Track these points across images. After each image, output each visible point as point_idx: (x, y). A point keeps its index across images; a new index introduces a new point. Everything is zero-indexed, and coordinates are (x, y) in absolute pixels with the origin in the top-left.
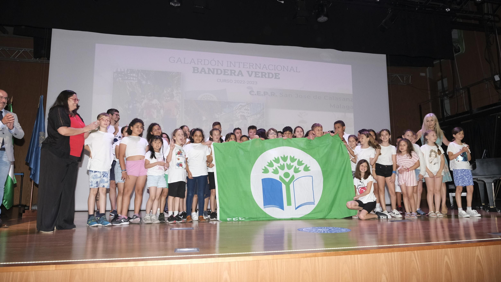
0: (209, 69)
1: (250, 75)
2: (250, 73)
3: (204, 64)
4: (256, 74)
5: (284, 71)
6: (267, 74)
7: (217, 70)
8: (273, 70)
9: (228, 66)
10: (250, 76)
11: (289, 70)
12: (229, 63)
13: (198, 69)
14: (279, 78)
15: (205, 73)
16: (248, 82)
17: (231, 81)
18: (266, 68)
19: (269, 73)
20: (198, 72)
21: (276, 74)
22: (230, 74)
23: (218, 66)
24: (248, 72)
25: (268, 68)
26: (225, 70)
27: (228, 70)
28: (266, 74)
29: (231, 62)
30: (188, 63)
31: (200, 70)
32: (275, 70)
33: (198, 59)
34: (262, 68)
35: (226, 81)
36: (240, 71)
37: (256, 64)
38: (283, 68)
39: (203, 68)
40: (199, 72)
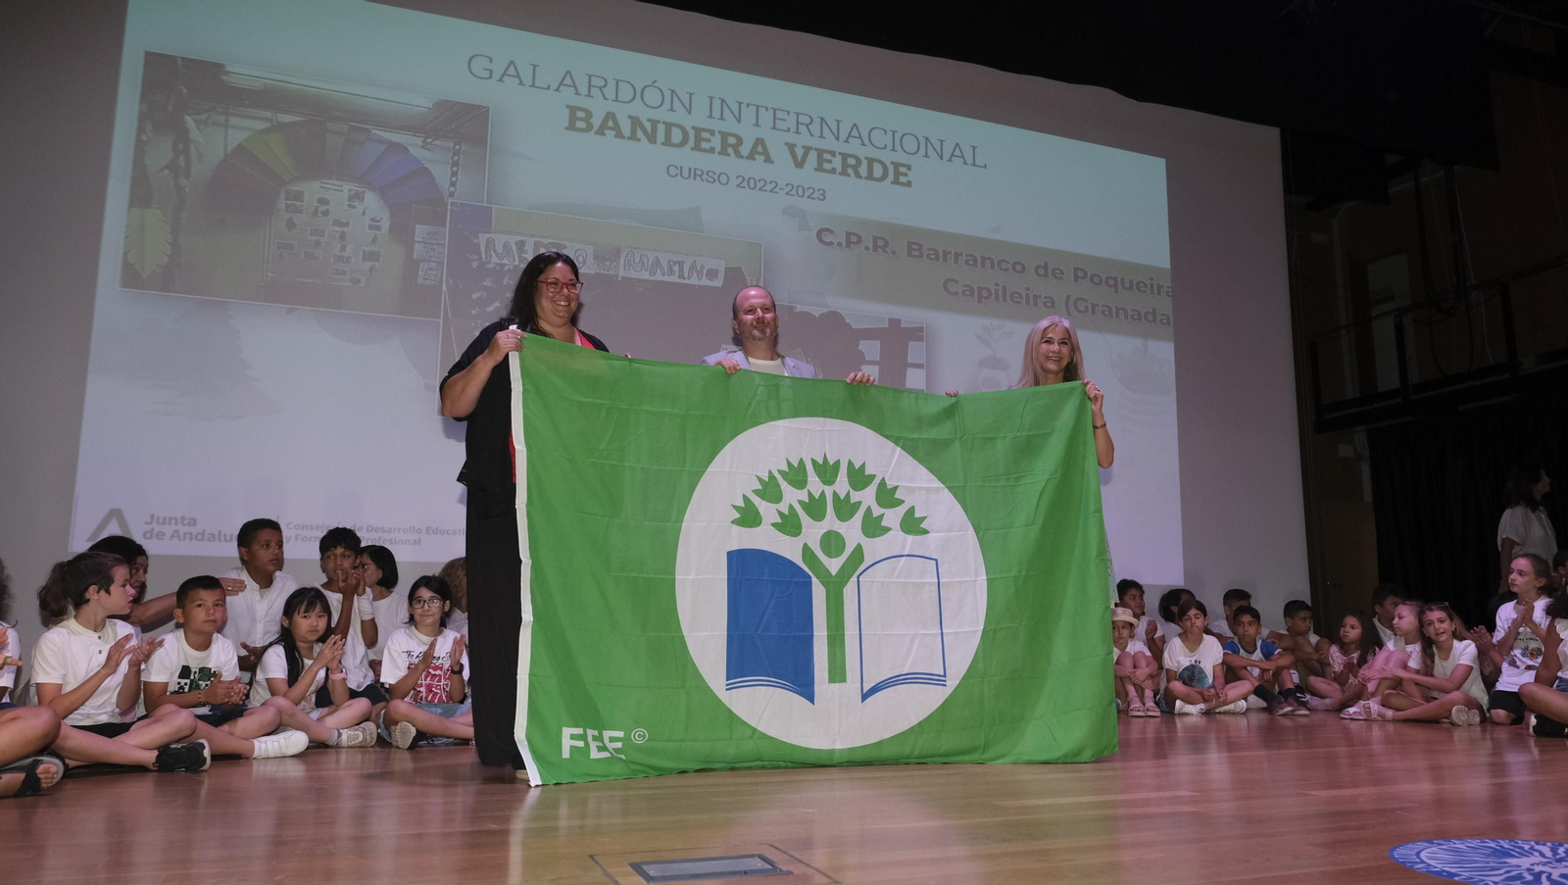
0: (635, 122)
1: (800, 159)
2: (800, 152)
3: (616, 100)
4: (821, 160)
5: (926, 156)
6: (865, 163)
7: (669, 126)
8: (885, 148)
9: (711, 117)
10: (799, 164)
11: (946, 156)
12: (717, 104)
13: (589, 114)
14: (909, 184)
15: (619, 135)
16: (790, 187)
17: (723, 179)
18: (860, 138)
19: (871, 161)
20: (589, 128)
21: (896, 165)
22: (718, 148)
23: (672, 110)
24: (791, 147)
25: (866, 141)
26: (698, 130)
27: (712, 133)
28: (859, 162)
29: (723, 101)
30: (548, 88)
31: (596, 122)
32: (893, 150)
33: (590, 76)
34: (843, 136)
35: (705, 177)
36: (759, 142)
37: (822, 119)
38: (923, 148)
39: (610, 116)
40: (595, 128)
